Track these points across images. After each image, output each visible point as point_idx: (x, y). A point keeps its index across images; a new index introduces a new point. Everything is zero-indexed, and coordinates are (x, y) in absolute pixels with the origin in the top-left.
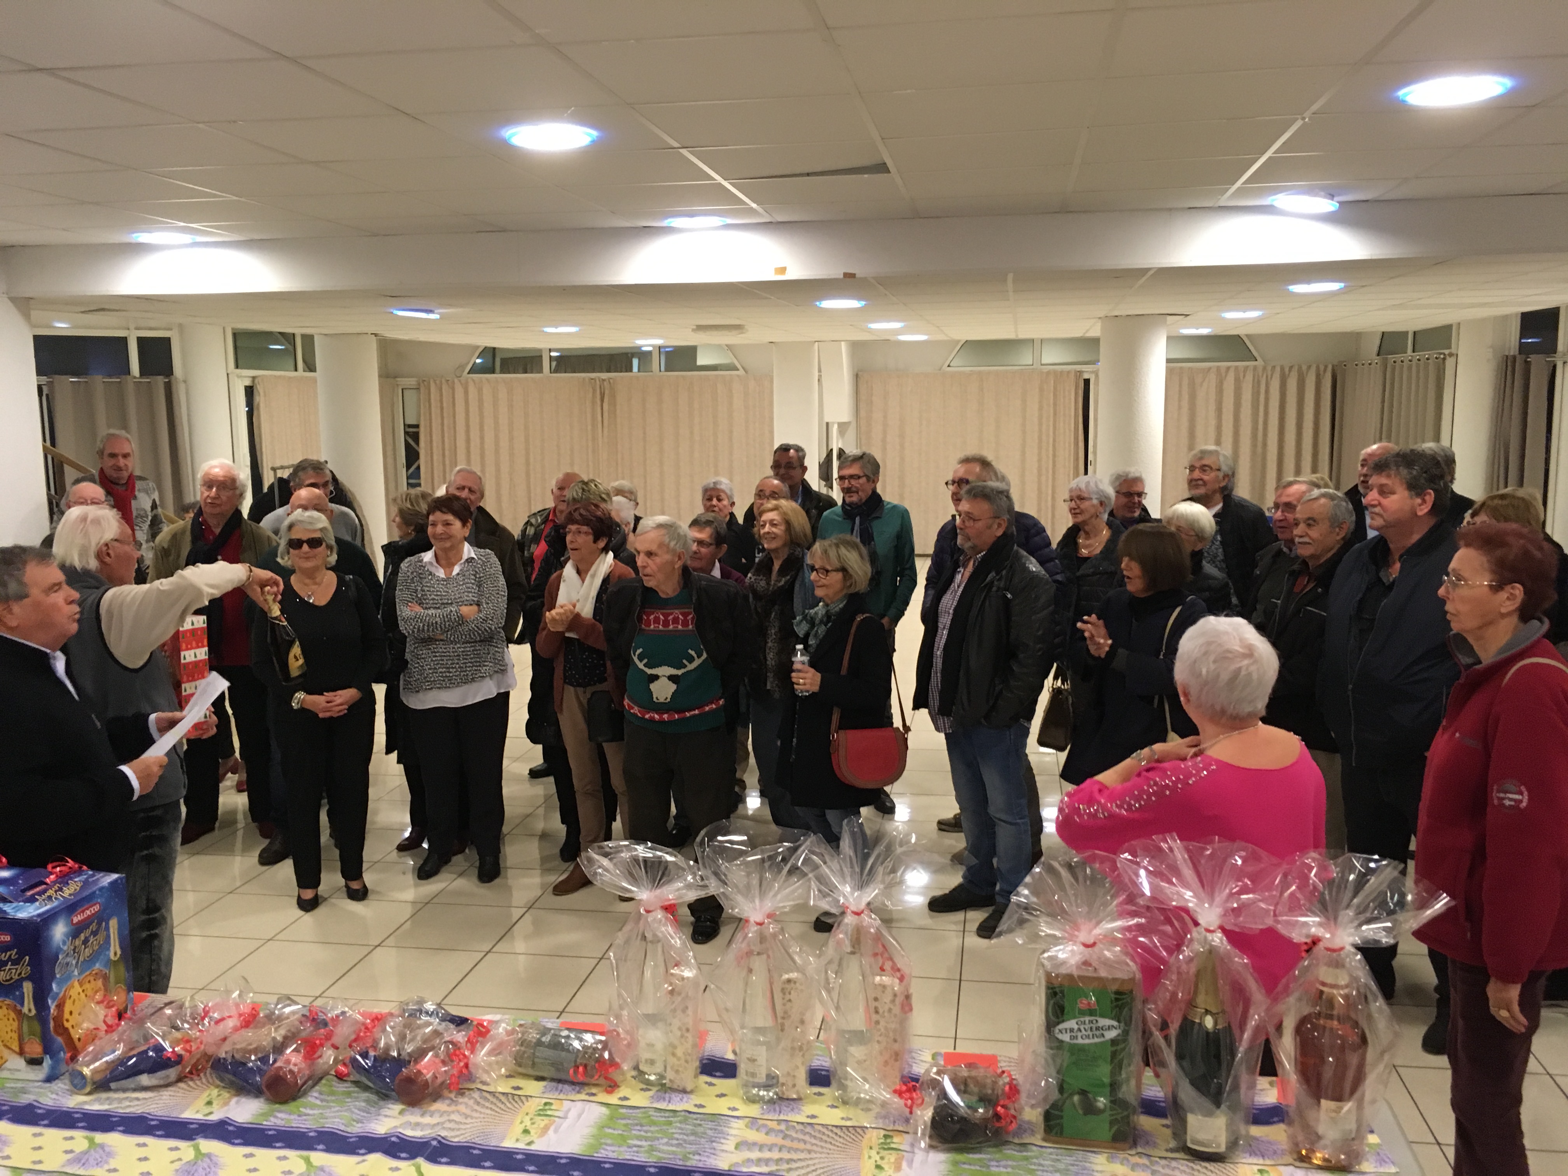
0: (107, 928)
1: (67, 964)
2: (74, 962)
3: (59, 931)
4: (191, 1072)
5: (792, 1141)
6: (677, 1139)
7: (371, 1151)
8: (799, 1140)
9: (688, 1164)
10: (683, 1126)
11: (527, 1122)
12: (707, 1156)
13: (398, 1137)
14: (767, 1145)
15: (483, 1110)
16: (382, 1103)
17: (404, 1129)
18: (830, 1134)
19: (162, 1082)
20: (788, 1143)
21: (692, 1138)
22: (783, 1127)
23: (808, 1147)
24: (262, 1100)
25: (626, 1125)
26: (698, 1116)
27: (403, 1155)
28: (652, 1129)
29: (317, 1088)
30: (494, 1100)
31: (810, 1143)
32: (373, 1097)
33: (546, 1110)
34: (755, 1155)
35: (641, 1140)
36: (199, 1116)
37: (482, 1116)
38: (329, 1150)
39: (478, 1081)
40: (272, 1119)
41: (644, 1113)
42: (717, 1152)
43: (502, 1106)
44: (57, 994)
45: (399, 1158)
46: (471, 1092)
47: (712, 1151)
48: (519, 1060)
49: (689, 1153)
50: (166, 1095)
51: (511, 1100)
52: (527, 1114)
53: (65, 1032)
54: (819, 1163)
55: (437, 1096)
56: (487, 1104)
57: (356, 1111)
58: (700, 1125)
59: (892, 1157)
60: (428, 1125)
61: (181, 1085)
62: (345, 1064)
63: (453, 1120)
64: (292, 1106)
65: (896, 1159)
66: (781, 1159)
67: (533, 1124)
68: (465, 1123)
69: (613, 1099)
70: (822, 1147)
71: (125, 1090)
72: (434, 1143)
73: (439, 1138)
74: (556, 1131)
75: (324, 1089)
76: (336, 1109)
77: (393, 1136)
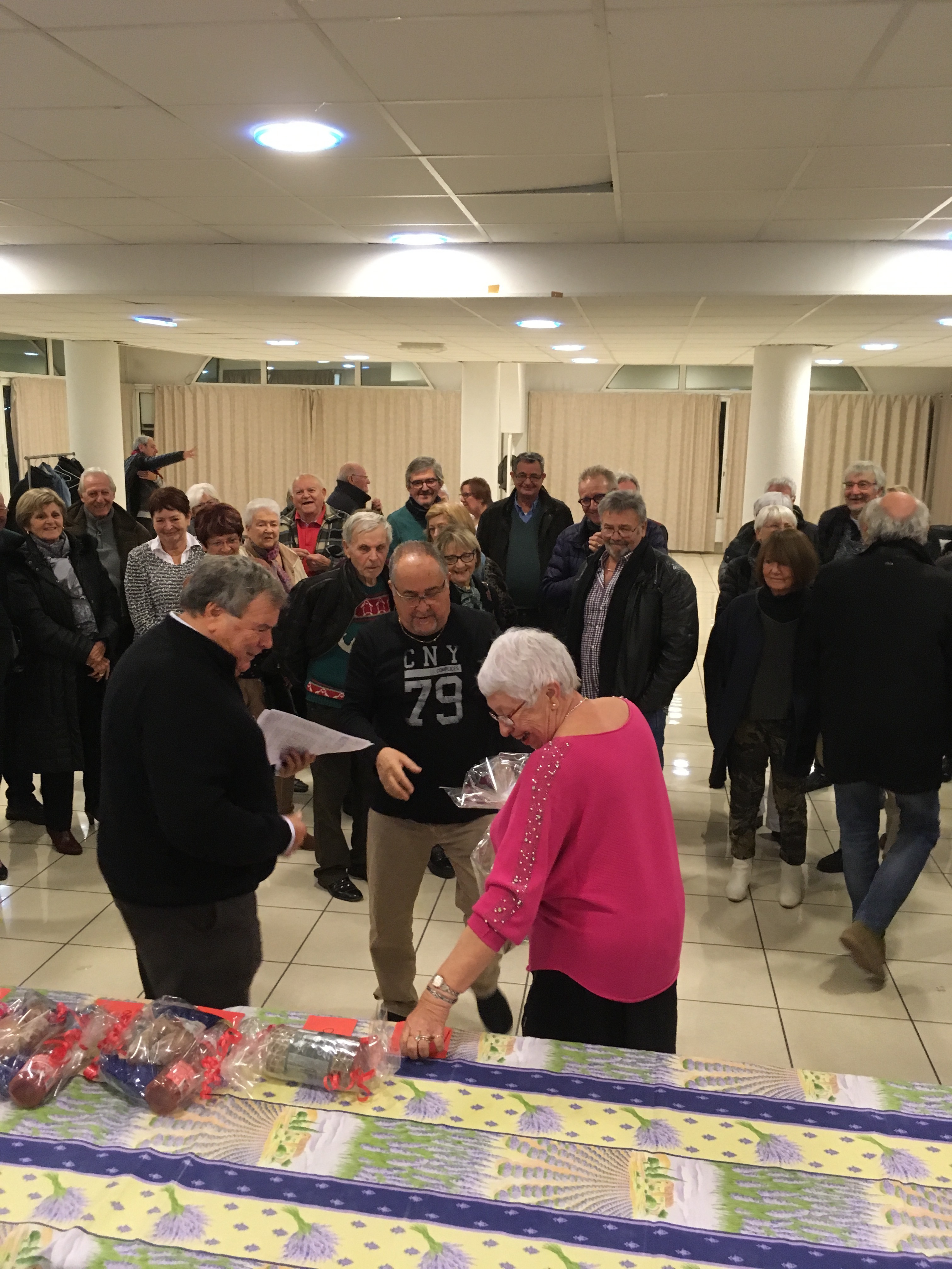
5: (556, 1164)
6: (438, 1160)
7: (122, 1171)
8: (563, 1163)
9: (452, 1191)
10: (442, 1144)
11: (283, 1137)
12: (471, 1182)
13: (149, 1154)
14: (531, 1169)
15: (236, 1121)
16: (132, 1110)
17: (155, 1144)
18: (593, 1155)
20: (551, 1166)
21: (453, 1159)
22: (544, 1147)
23: (573, 1172)
24: (9, 1103)
25: (383, 1142)
26: (457, 1131)
27: (156, 1176)
28: (411, 1147)
29: (65, 1091)
30: (247, 1109)
31: (575, 1166)
32: (122, 1103)
33: (300, 1122)
34: (520, 1181)
35: (401, 1161)
37: (235, 1128)
38: (75, 1169)
39: (229, 1086)
40: (18, 1128)
41: (401, 1127)
42: (480, 1177)
43: (255, 1116)
45: (151, 1180)
46: (223, 1099)
47: (475, 1176)
48: (270, 1066)
49: (453, 1179)
51: (264, 1109)
52: (281, 1127)
54: (588, 1193)
55: (188, 1104)
56: (240, 1114)
57: (105, 1120)
58: (459, 1142)
59: (661, 1186)
60: (179, 1138)
62: (94, 1066)
63: (206, 1134)
64: (39, 1112)
65: (666, 1189)
66: (547, 1187)
67: (288, 1138)
68: (219, 1137)
69: (367, 1109)
70: (588, 1173)
72: (188, 1162)
73: (192, 1156)
74: (312, 1148)
75: (73, 1093)
76: (86, 1116)
77: (144, 1153)
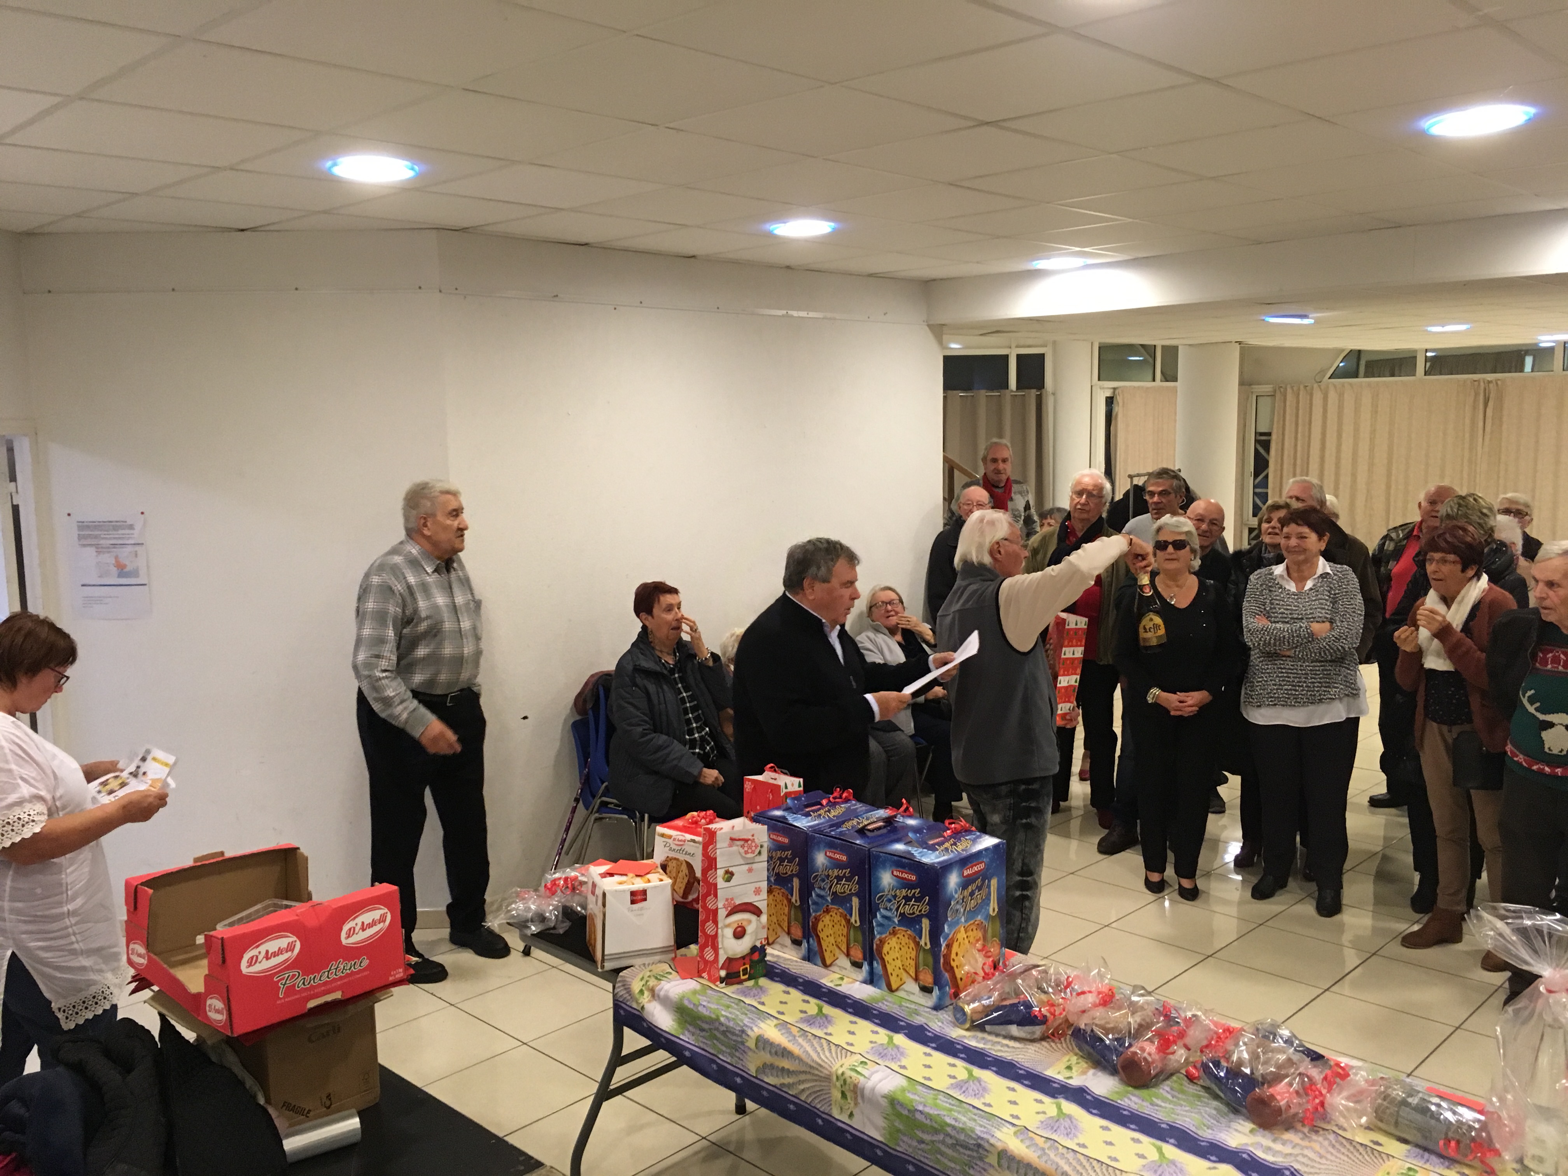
0: (989, 887)
1: (957, 910)
2: (962, 910)
3: (953, 880)
4: (1053, 1034)
7: (1221, 1160)
13: (1249, 1155)
15: (1339, 1155)
16: (1232, 1116)
17: (1255, 1149)
19: (1029, 1037)
24: (1116, 1078)
29: (1168, 1082)
30: (1352, 1149)
32: (1224, 1109)
36: (1060, 1077)
37: (1339, 1161)
38: (1179, 1146)
39: (1333, 1123)
40: (1126, 1100)
43: (1360, 1157)
44: (948, 935)
46: (1326, 1133)
48: (1379, 1114)
50: (1032, 1048)
51: (1369, 1153)
53: (951, 970)
55: (1289, 1126)
56: (1343, 1150)
57: (1207, 1116)
60: (1278, 1152)
61: (1044, 1043)
62: (1195, 1067)
63: (1307, 1156)
64: (1144, 1093)
68: (1321, 1164)
71: (997, 1035)
72: (1287, 1173)
73: (1293, 1170)
75: (1175, 1086)
76: (1187, 1108)
77: (1244, 1153)
